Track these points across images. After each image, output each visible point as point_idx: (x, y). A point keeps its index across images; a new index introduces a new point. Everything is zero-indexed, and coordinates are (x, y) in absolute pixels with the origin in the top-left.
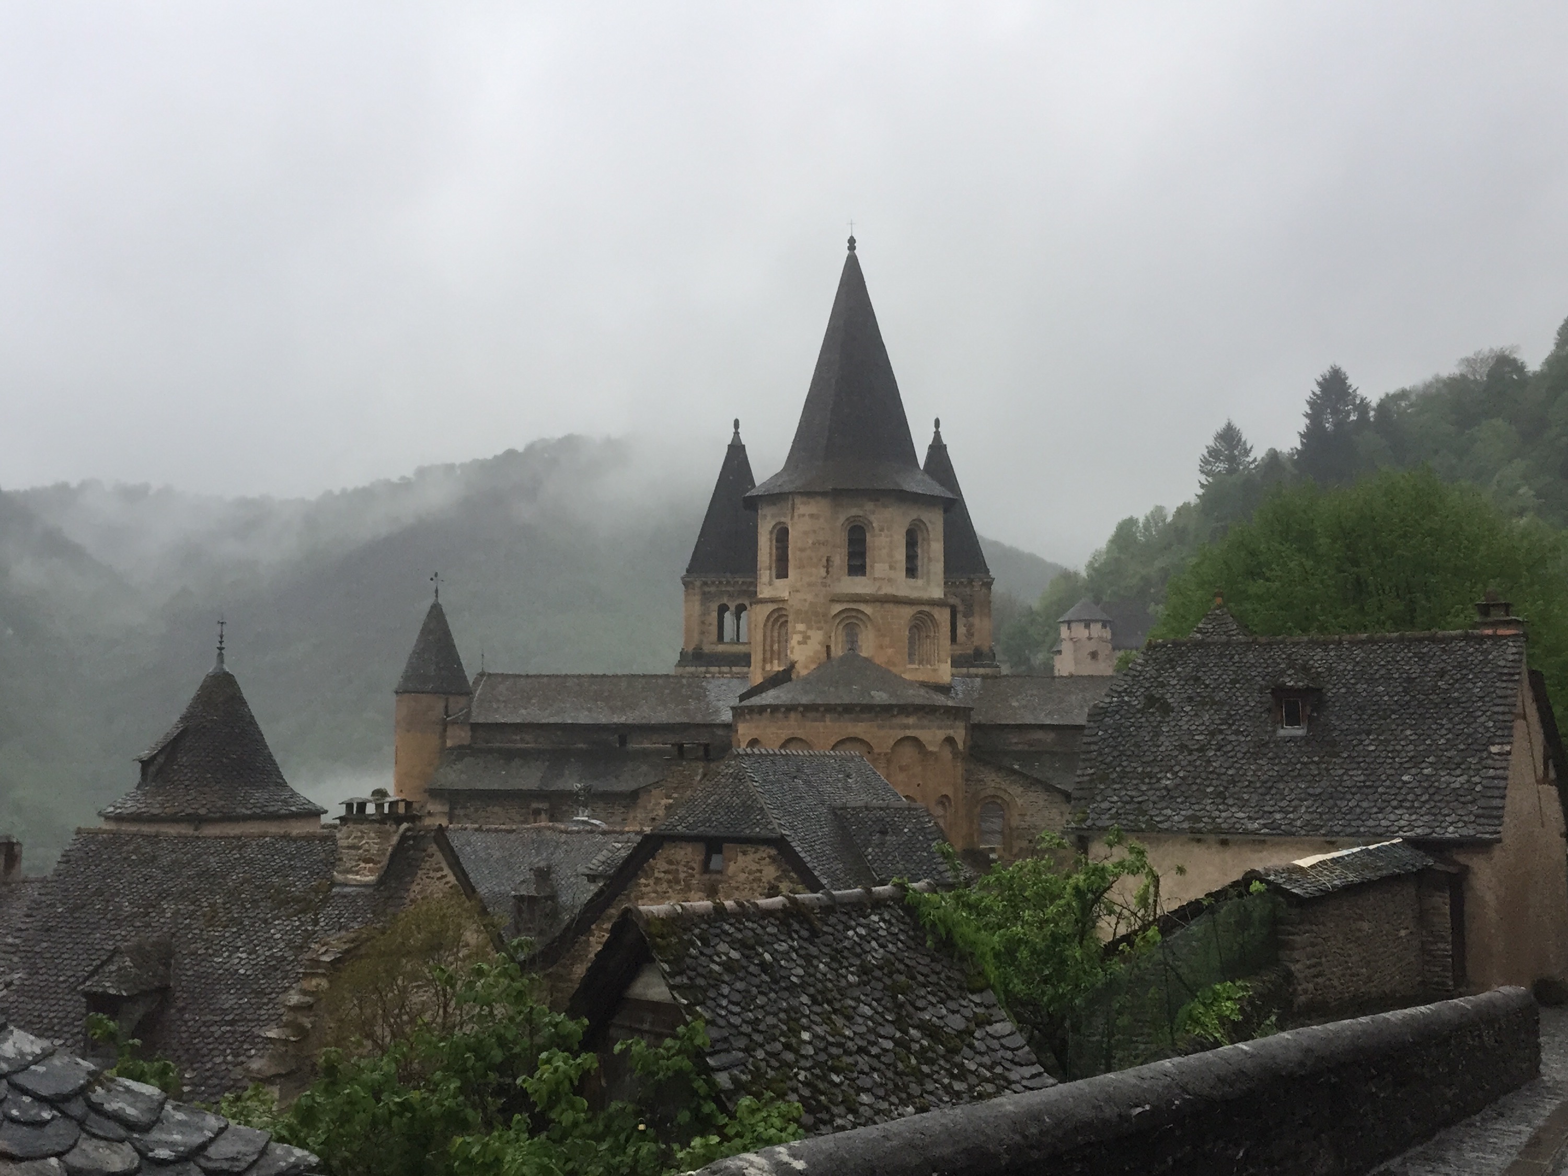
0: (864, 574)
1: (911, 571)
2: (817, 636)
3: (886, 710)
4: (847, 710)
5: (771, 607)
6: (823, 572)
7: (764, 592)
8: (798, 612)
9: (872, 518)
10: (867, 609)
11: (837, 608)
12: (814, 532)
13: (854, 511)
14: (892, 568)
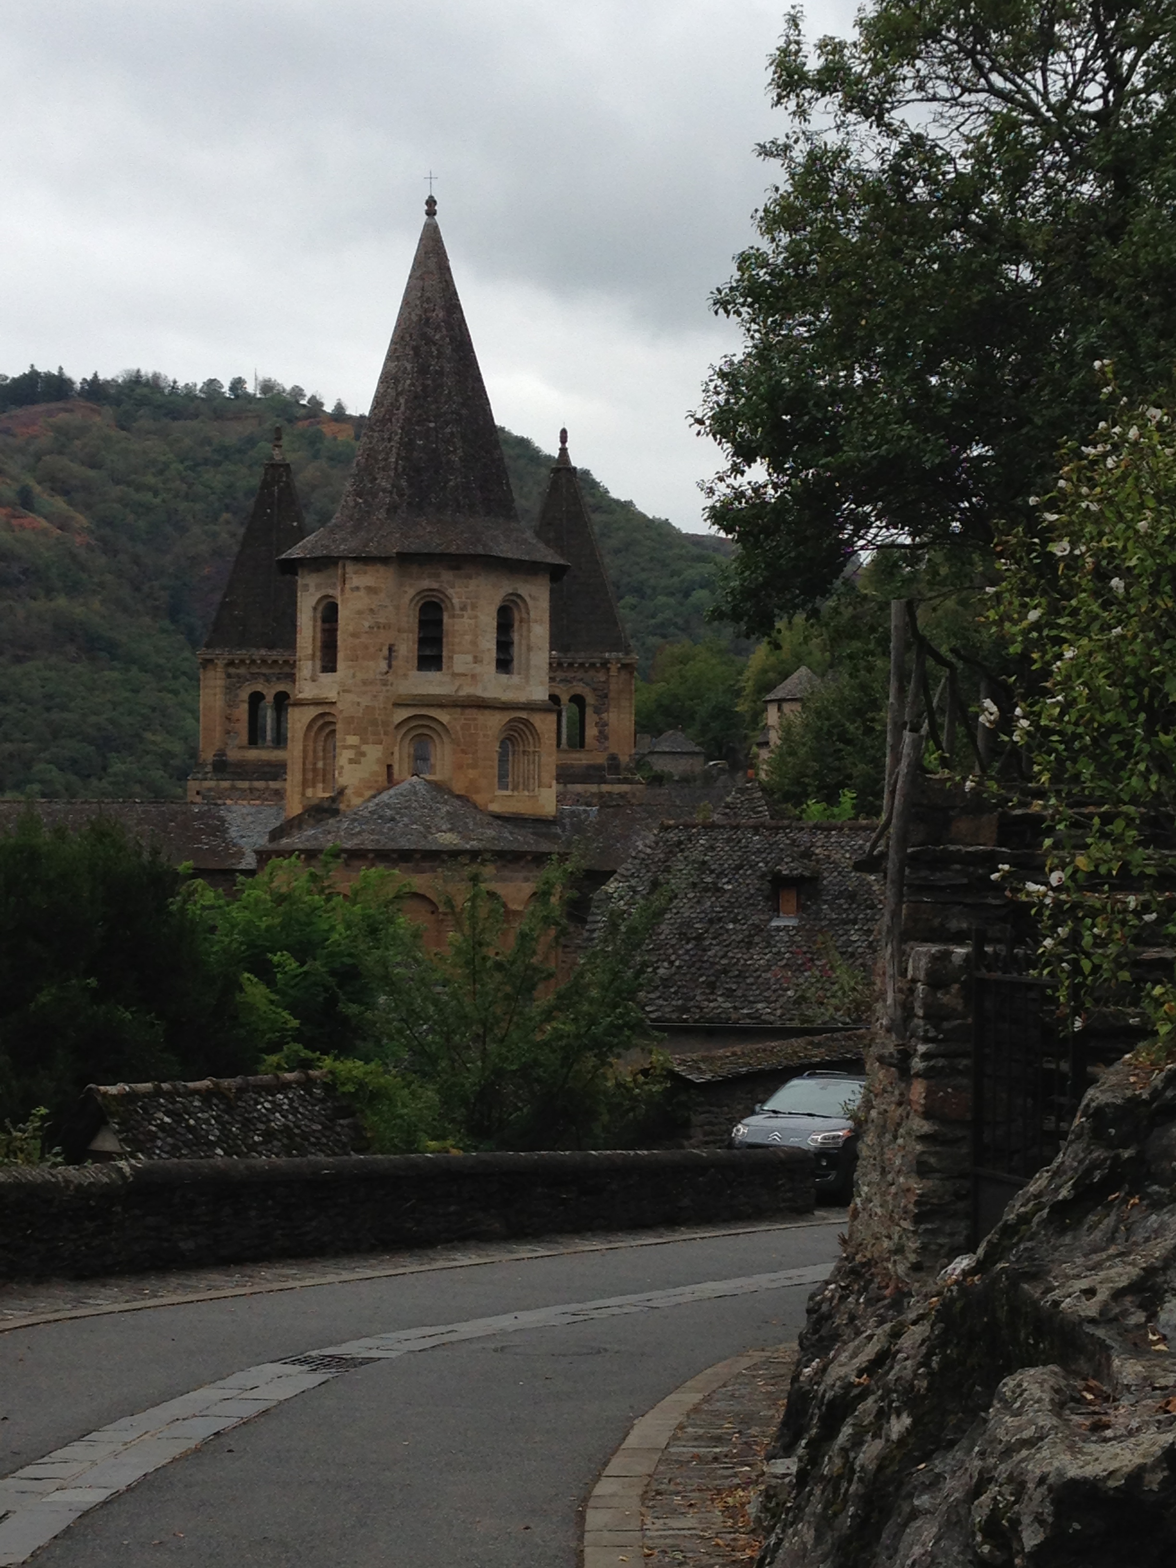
0: (439, 668)
1: (504, 664)
2: (374, 752)
3: (453, 858)
4: (404, 857)
5: (313, 712)
6: (383, 665)
7: (305, 690)
8: (350, 720)
9: (450, 592)
10: (444, 716)
11: (403, 714)
12: (371, 610)
13: (426, 583)
14: (476, 660)
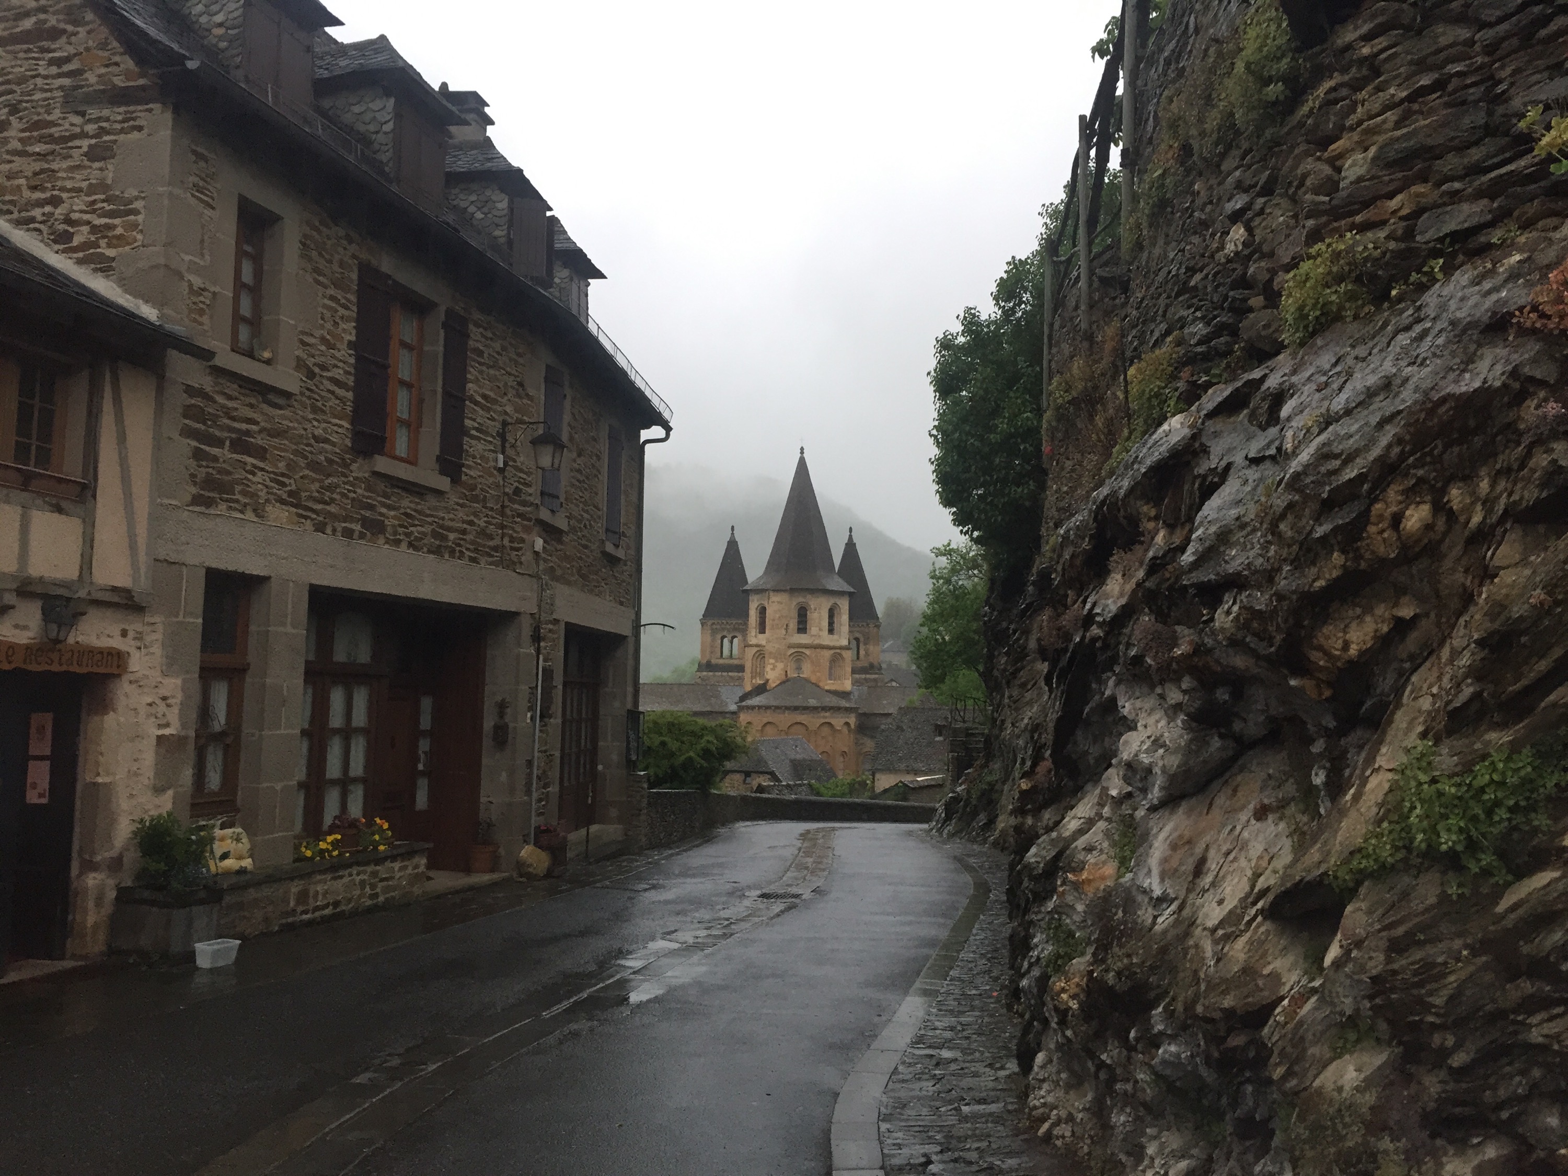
0: (806, 633)
1: (831, 631)
2: (780, 666)
3: (815, 709)
4: (796, 708)
5: (756, 649)
6: (784, 632)
7: (753, 641)
8: (771, 653)
9: (810, 603)
10: (807, 652)
11: (792, 651)
12: (779, 610)
13: (801, 599)
14: (820, 630)
